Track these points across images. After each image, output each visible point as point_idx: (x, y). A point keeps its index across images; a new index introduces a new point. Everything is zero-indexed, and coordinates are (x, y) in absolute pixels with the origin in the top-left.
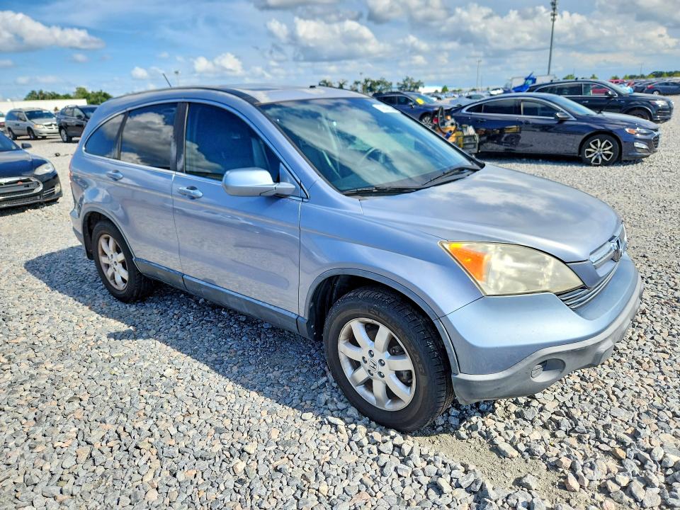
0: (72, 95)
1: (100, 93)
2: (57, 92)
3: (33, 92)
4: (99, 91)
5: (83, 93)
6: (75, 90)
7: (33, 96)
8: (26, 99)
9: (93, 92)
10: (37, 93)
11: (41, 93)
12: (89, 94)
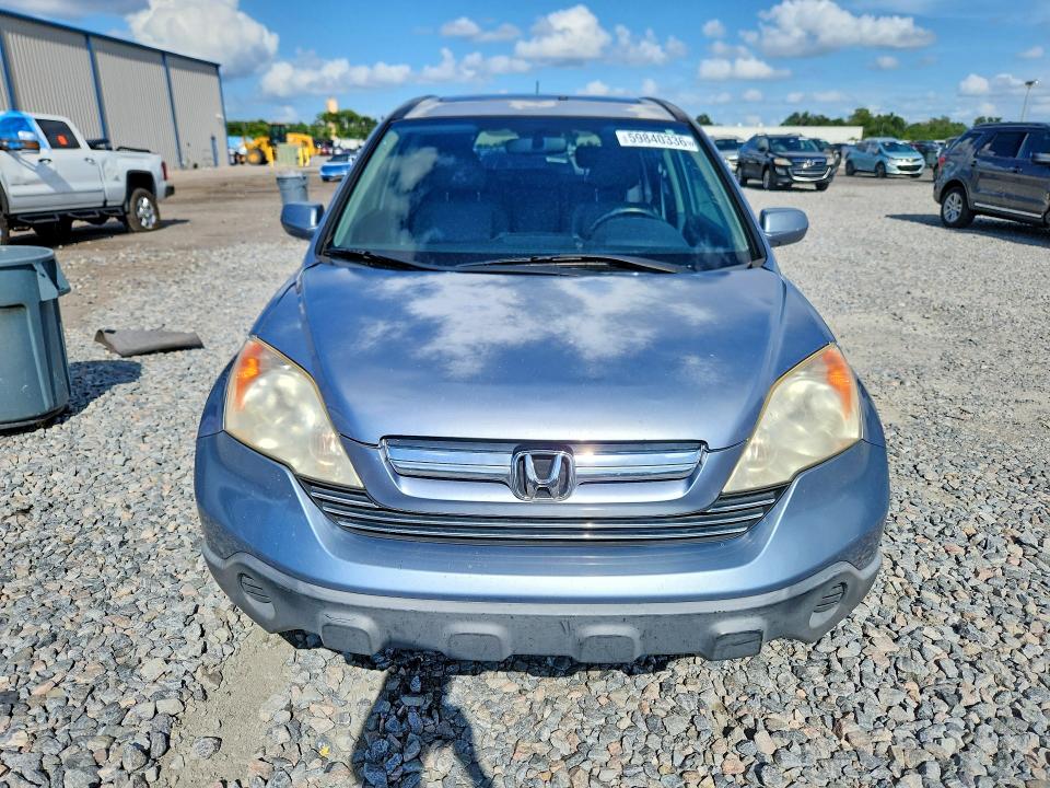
0: (846, 120)
1: (887, 118)
2: (826, 116)
3: (796, 115)
4: (889, 114)
5: (863, 118)
6: (853, 112)
7: (795, 120)
8: (783, 125)
9: (879, 116)
10: (801, 115)
11: (805, 115)
12: (872, 118)
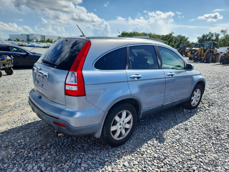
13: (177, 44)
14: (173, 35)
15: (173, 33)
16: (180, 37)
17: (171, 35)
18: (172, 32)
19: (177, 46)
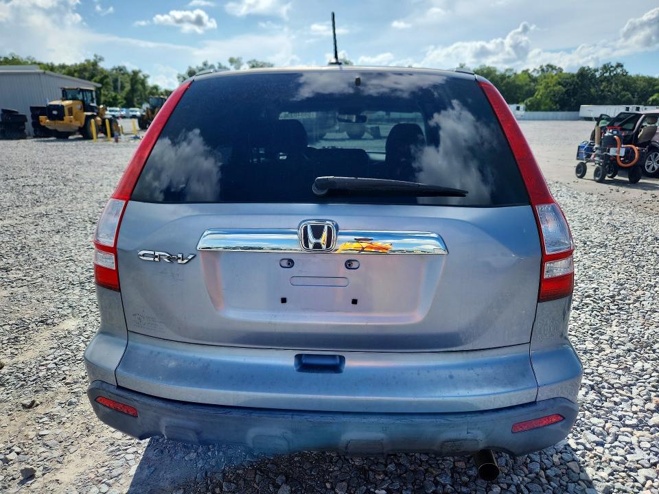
13: (124, 94)
14: (101, 65)
15: (101, 59)
16: (122, 72)
17: (95, 64)
18: (95, 56)
19: (125, 99)
